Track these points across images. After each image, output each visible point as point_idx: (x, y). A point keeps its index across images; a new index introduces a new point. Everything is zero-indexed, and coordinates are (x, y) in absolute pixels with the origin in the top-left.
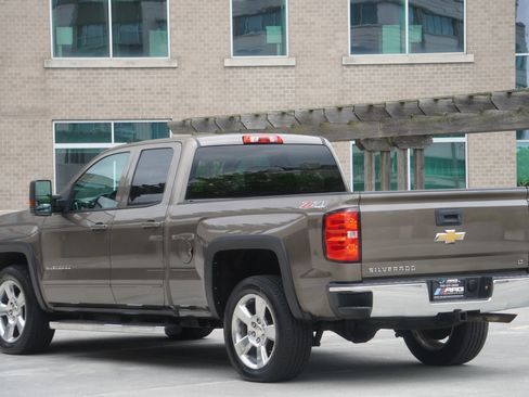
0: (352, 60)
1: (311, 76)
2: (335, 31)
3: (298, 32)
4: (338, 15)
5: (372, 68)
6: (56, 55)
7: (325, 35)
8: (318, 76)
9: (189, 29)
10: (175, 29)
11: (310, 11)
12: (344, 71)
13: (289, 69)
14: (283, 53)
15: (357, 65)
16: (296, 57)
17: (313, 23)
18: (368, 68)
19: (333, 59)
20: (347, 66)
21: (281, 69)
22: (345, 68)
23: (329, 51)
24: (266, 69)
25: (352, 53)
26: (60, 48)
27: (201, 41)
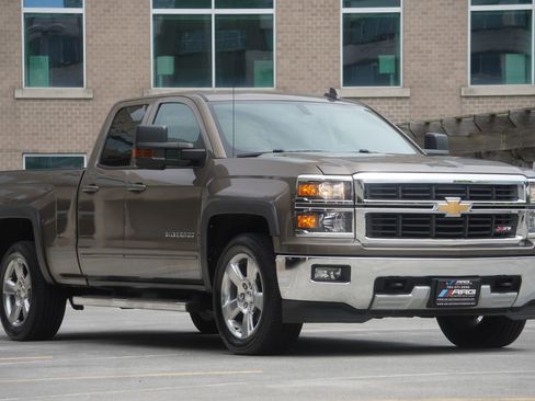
0: (471, 91)
1: (426, 107)
2: (454, 60)
3: (412, 61)
4: (457, 43)
5: (494, 100)
6: (156, 85)
7: (444, 64)
8: (434, 107)
9: (297, 58)
10: (282, 57)
11: (426, 39)
12: (462, 103)
13: (403, 101)
14: (397, 83)
15: (478, 97)
16: (411, 87)
17: (431, 52)
18: (490, 99)
19: (452, 90)
20: (467, 97)
21: (395, 101)
22: (464, 100)
23: (447, 81)
24: (378, 101)
25: (472, 83)
26: (161, 79)
27: (309, 70)
